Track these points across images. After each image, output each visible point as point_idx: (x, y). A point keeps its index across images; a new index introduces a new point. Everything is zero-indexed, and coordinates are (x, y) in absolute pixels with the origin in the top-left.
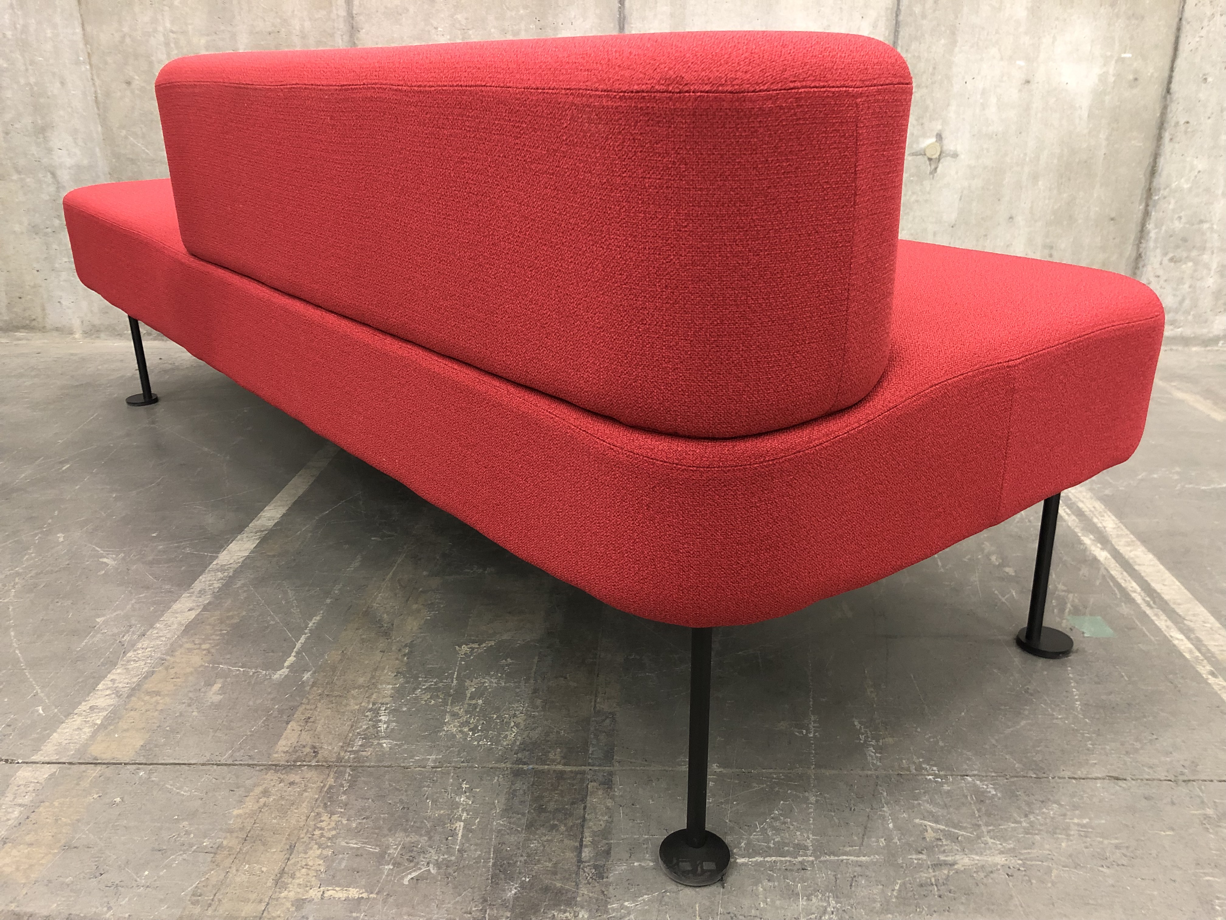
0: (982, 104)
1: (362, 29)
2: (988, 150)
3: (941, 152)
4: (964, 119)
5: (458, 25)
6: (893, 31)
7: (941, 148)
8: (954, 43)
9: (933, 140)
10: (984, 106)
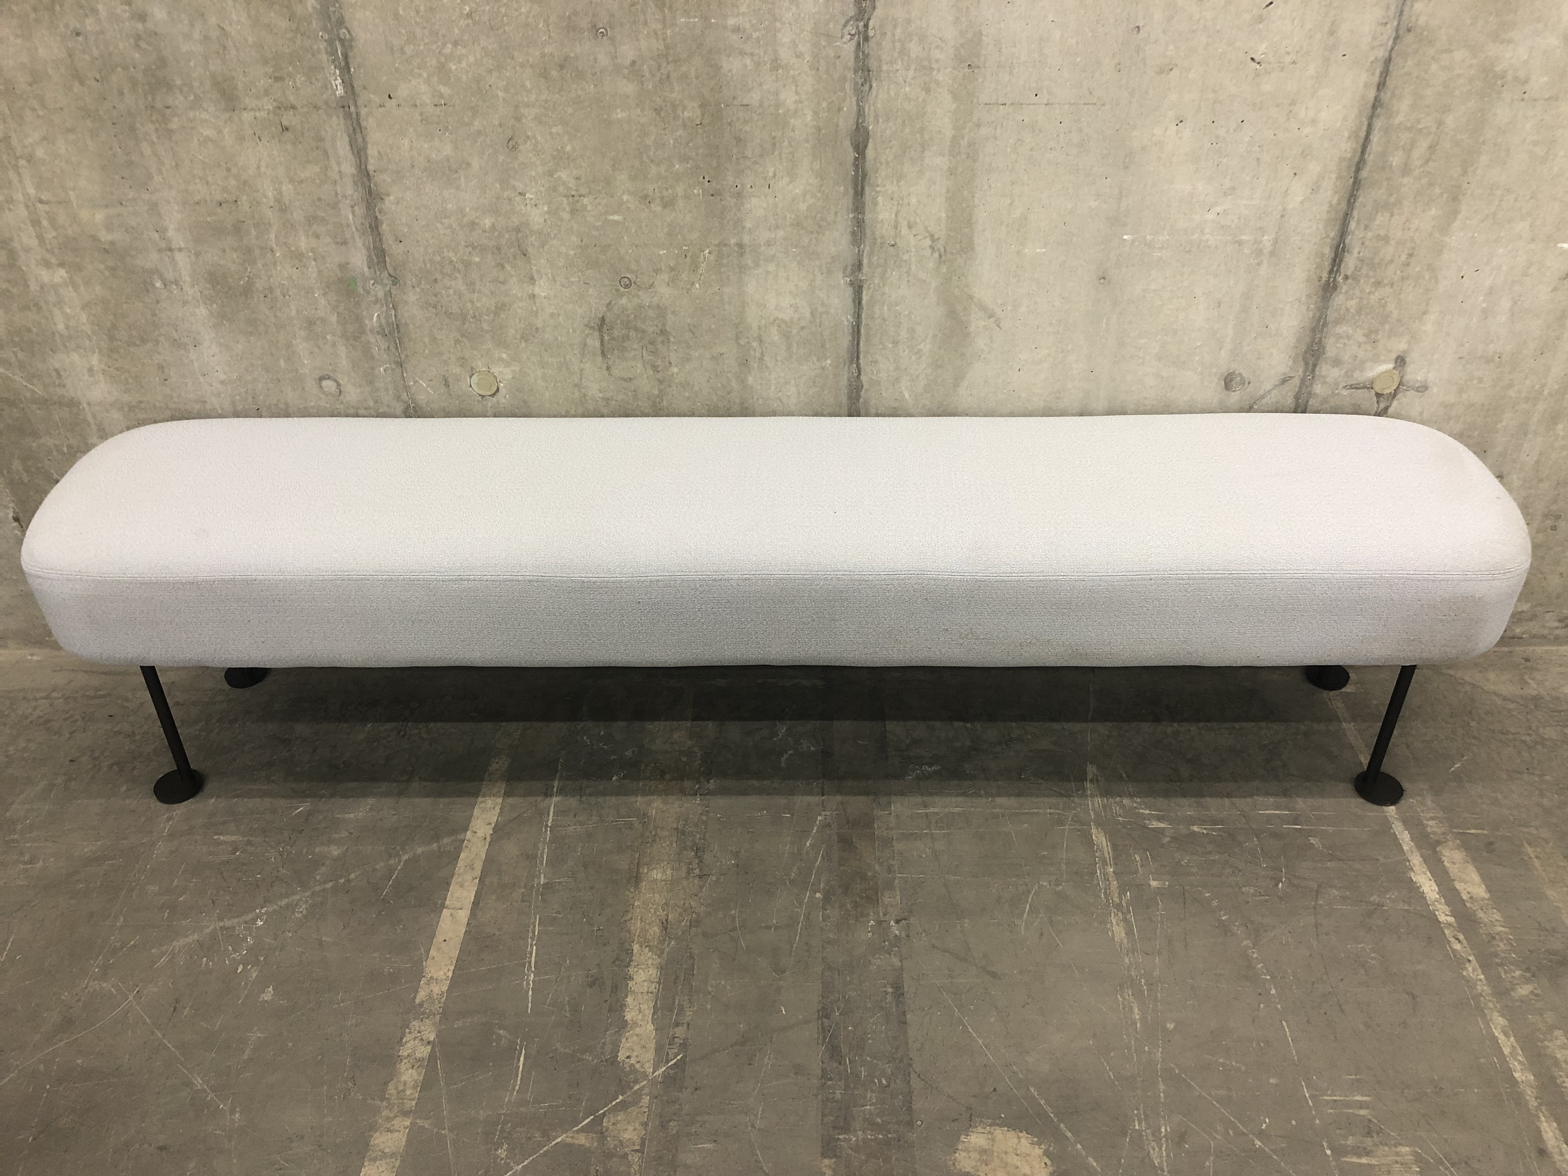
0: (1484, 311)
1: (389, 195)
2: (1481, 380)
3: (1401, 383)
4: (1448, 334)
5: (561, 189)
6: (1347, 196)
7: (1402, 377)
8: (1455, 212)
9: (1391, 366)
10: (1486, 314)
